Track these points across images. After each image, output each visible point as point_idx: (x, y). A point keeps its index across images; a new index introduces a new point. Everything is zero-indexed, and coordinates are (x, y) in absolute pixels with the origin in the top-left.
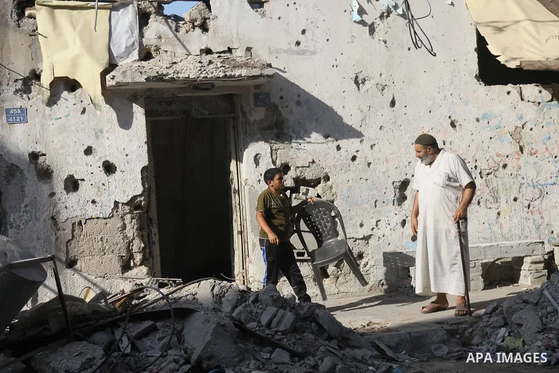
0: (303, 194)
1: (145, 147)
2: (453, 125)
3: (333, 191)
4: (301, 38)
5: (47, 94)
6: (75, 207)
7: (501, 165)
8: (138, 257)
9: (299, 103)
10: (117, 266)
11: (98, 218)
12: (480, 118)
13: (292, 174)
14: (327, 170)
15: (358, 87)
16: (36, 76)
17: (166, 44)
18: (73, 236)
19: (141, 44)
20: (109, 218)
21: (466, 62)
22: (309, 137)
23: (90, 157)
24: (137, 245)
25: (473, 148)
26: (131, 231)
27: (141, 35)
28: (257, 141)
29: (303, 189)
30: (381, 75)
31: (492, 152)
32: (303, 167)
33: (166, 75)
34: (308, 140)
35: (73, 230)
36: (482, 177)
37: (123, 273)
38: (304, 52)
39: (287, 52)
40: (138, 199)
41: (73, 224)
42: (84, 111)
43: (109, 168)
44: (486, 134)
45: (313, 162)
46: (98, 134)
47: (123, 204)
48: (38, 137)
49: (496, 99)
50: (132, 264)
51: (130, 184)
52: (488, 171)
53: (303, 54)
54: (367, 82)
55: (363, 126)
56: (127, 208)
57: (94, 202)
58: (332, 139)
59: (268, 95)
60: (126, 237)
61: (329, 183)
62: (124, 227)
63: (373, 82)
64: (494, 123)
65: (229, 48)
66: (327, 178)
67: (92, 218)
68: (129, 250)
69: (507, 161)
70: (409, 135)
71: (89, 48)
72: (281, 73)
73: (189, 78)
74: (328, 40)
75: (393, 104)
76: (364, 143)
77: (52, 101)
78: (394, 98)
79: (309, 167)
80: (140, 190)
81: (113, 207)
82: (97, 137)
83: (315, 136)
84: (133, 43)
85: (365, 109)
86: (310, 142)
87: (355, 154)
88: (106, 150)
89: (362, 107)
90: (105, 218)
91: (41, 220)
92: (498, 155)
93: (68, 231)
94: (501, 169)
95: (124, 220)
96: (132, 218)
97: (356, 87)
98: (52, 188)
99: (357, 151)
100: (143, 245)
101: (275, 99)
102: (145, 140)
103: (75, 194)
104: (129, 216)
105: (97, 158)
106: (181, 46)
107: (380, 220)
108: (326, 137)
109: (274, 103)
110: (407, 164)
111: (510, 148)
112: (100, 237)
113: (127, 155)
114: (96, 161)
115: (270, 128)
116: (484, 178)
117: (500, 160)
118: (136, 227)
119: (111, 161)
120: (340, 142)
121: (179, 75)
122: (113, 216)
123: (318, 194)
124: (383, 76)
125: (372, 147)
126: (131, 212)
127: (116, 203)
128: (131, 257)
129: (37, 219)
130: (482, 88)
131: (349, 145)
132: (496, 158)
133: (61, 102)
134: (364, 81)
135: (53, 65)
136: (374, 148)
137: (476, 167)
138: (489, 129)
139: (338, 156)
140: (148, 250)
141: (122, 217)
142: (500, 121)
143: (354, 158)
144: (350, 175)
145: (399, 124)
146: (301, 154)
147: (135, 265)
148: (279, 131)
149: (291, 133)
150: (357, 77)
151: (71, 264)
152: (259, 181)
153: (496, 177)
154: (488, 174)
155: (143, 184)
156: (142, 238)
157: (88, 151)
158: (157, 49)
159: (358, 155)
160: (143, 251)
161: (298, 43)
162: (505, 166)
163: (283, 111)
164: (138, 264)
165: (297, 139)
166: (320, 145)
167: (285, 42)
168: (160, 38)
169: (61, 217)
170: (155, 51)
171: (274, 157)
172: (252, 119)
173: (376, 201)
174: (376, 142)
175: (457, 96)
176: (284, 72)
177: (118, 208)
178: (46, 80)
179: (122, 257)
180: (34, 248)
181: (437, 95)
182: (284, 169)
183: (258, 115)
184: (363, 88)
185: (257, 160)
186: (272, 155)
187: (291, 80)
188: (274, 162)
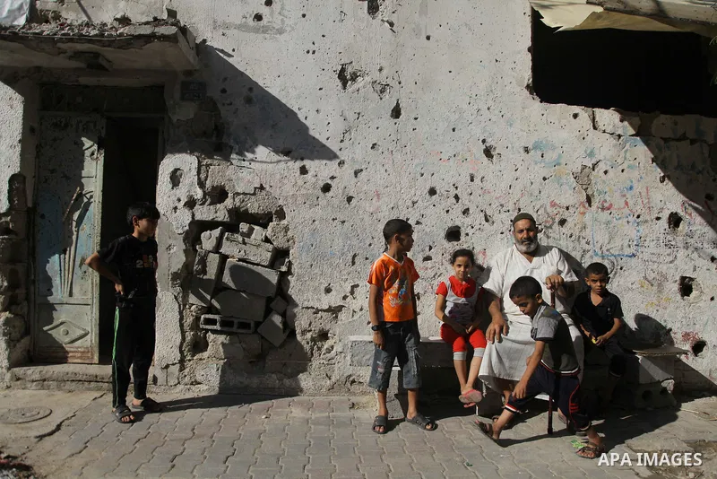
0: (243, 234)
1: (18, 148)
2: (488, 153)
3: (290, 234)
4: (264, 10)
7: (557, 220)
12: (530, 147)
13: (229, 202)
14: (281, 202)
15: (344, 86)
21: (514, 66)
22: (253, 152)
25: (516, 193)
28: (180, 151)
29: (244, 227)
30: (380, 70)
31: (545, 200)
32: (244, 194)
38: (265, 30)
39: (239, 27)
40: (3, 219)
44: (538, 171)
45: (262, 188)
49: (557, 122)
53: (263, 32)
54: (360, 79)
55: (346, 141)
59: (203, 86)
61: (284, 222)
63: (368, 79)
64: (551, 156)
65: (155, 18)
66: (281, 214)
69: (566, 215)
70: (416, 161)
74: (304, 16)
75: (396, 113)
76: (345, 166)
78: (398, 105)
79: (254, 194)
80: (5, 206)
84: (22, 6)
85: (351, 116)
87: (329, 182)
89: (346, 113)
92: (553, 205)
94: (556, 226)
97: (340, 84)
99: (333, 178)
100: (6, 284)
101: (213, 93)
102: (20, 137)
107: (357, 286)
108: (285, 152)
109: (211, 98)
110: (410, 204)
111: (569, 195)
115: (205, 134)
117: (555, 212)
120: (307, 163)
123: (266, 237)
124: (385, 72)
125: (356, 173)
130: (536, 105)
131: (320, 169)
132: (549, 209)
134: (354, 77)
136: (362, 176)
138: (543, 165)
139: (300, 182)
142: (560, 156)
143: (326, 188)
144: (318, 212)
145: (403, 143)
146: (244, 174)
149: (232, 143)
150: (343, 70)
152: (176, 208)
153: (548, 237)
156: (10, 275)
159: (334, 184)
161: (259, 18)
162: (562, 222)
163: (223, 111)
165: (238, 152)
167: (237, 14)
168: (61, 1)
170: (54, 18)
171: (203, 176)
172: (175, 119)
173: (354, 256)
174: (363, 167)
175: (497, 112)
176: (232, 56)
181: (465, 106)
182: (219, 195)
183: (184, 112)
184: (351, 87)
185: (175, 178)
186: (199, 173)
187: (241, 68)
188: (201, 184)
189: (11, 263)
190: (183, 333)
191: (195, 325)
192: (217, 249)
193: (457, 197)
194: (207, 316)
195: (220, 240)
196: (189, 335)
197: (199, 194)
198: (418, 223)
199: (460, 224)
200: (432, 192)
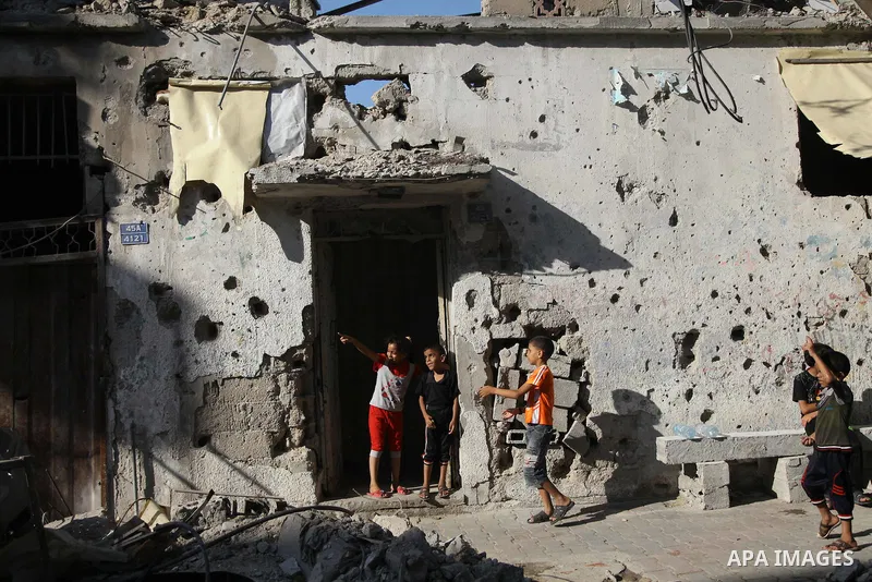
1: (309, 280)
2: (764, 252)
3: (584, 345)
4: (540, 128)
5: (175, 203)
6: (209, 361)
7: (838, 312)
8: (297, 435)
9: (534, 219)
10: (264, 445)
11: (241, 378)
12: (805, 242)
13: (522, 319)
14: (574, 316)
15: (622, 198)
16: (163, 180)
17: (343, 134)
18: (205, 403)
19: (309, 136)
20: (255, 377)
21: (783, 163)
22: (551, 267)
23: (233, 292)
24: (295, 416)
25: (794, 286)
26: (285, 398)
27: (310, 124)
28: (472, 271)
30: (655, 180)
31: (824, 293)
32: (538, 310)
33: (329, 173)
34: (548, 270)
35: (205, 394)
36: (808, 329)
37: (273, 457)
38: (542, 147)
39: (516, 146)
40: (298, 352)
41: (206, 385)
42: (226, 229)
43: (258, 308)
44: (815, 266)
45: (554, 303)
46: (246, 258)
47: (276, 358)
48: (163, 263)
49: (829, 216)
50: (288, 443)
51: (285, 331)
52: (817, 321)
53: (541, 149)
54: (636, 190)
55: (629, 252)
56: (282, 364)
57: (235, 355)
58: (584, 270)
59: (488, 206)
60: (279, 405)
61: (577, 334)
62: (277, 391)
63: (644, 189)
64: (826, 249)
65: (433, 141)
66: (574, 327)
67: (231, 378)
68: (283, 423)
69: (846, 306)
70: (696, 267)
71: (234, 140)
72: (508, 176)
73: (362, 177)
74: (578, 130)
75: (674, 221)
76: (630, 276)
77: (185, 214)
78: (675, 212)
79: (547, 309)
80: (299, 339)
81: (261, 362)
82: (243, 264)
83: (559, 266)
84: (298, 135)
85: (632, 227)
86: (551, 274)
87: (617, 292)
88: (256, 282)
89: (627, 225)
90: (250, 378)
91: (162, 378)
92: (833, 297)
93: (199, 395)
94: (837, 318)
95: (277, 381)
96: (289, 379)
97: (619, 196)
98: (178, 333)
99: (620, 288)
100: (303, 418)
101: (499, 213)
102: (310, 268)
103: (209, 343)
104: (284, 376)
105: (242, 293)
106: (366, 138)
107: (653, 390)
108: (574, 267)
109: (497, 219)
110: (695, 308)
111: (849, 286)
112: (242, 404)
113: (283, 290)
114: (241, 299)
115: (491, 253)
116: (811, 332)
117: (836, 304)
118: (293, 391)
119: (261, 298)
120: (595, 275)
121: (349, 174)
122: (261, 376)
123: (561, 350)
124: (660, 181)
125: (642, 282)
126: (287, 370)
127: (266, 358)
128: (287, 433)
129: (156, 377)
130: (808, 201)
131: (608, 279)
132: (829, 302)
133: (197, 216)
134: (631, 188)
135: (186, 165)
136: (646, 284)
137: (799, 314)
138: (818, 259)
139: (590, 295)
140: (313, 424)
141: (274, 377)
142: (835, 249)
143: (615, 299)
144: (609, 323)
145: (683, 250)
146: (536, 291)
147: (293, 446)
148: (505, 257)
149: (522, 261)
150: (620, 182)
151: (203, 441)
152: (474, 329)
153: (830, 329)
154: (818, 324)
155: (304, 331)
156: (303, 408)
157: (231, 284)
158: (333, 143)
159: (621, 294)
160: (304, 426)
161: (534, 135)
162: (843, 313)
163: (511, 231)
164: (297, 443)
165: (530, 269)
166: (565, 278)
167: (512, 133)
168: (336, 127)
169: (189, 374)
170: (329, 145)
171: (496, 296)
172: (464, 241)
173: (648, 362)
174: (648, 276)
175: (771, 212)
176: (514, 174)
177: (270, 364)
178: (176, 186)
179: (273, 433)
180: (151, 416)
181: (739, 208)
182: (512, 312)
183: (474, 234)
184: (630, 199)
185: (470, 299)
186: (492, 293)
187: (524, 185)
188: (496, 303)
189: (301, 396)
190: (490, 450)
191: (501, 442)
192: (516, 366)
193: (738, 298)
194: (514, 431)
195: (519, 356)
196: (496, 452)
197: (494, 313)
198: (704, 325)
199: (743, 323)
200: (714, 294)
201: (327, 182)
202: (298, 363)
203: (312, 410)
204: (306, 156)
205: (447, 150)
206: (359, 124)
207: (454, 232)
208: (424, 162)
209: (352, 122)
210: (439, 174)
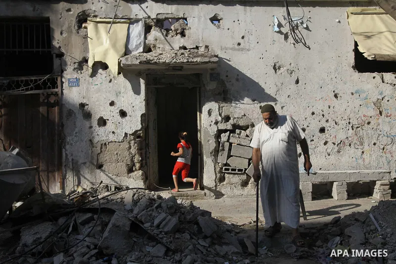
0: (238, 134)
1: (144, 103)
2: (336, 96)
4: (241, 41)
5: (90, 71)
6: (103, 135)
7: (366, 122)
8: (138, 165)
9: (237, 80)
10: (125, 169)
11: (115, 142)
12: (354, 92)
13: (231, 121)
14: (253, 121)
15: (276, 72)
16: (85, 60)
17: (159, 43)
18: (101, 151)
19: (145, 43)
20: (122, 142)
21: (346, 58)
22: (243, 100)
23: (113, 107)
24: (137, 158)
25: (348, 111)
26: (134, 150)
27: (145, 38)
28: (211, 101)
29: (238, 131)
30: (290, 64)
31: (361, 114)
32: (238, 118)
33: (152, 60)
34: (242, 102)
35: (101, 148)
36: (353, 129)
37: (128, 174)
38: (242, 50)
39: (232, 49)
40: (139, 132)
41: (102, 145)
42: (110, 81)
43: (123, 114)
44: (358, 102)
45: (245, 115)
46: (118, 94)
47: (130, 134)
48: (85, 94)
49: (365, 81)
50: (134, 169)
51: (134, 124)
52: (357, 126)
53: (242, 51)
54: (282, 68)
55: (277, 95)
56: (132, 137)
57: (113, 133)
58: (257, 102)
59: (218, 74)
60: (130, 153)
62: (130, 148)
63: (285, 68)
64: (363, 95)
65: (196, 46)
66: (253, 125)
67: (112, 142)
68: (132, 161)
69: (370, 120)
70: (306, 102)
71: (114, 45)
72: (227, 62)
73: (165, 62)
74: (258, 43)
75: (297, 82)
76: (278, 105)
77: (93, 74)
78: (298, 78)
79: (242, 118)
80: (139, 127)
81: (124, 136)
82: (117, 95)
83: (246, 100)
84: (140, 43)
85: (279, 85)
86: (244, 103)
88: (122, 104)
89: (277, 83)
90: (119, 142)
91: (84, 141)
92: (364, 116)
93: (99, 148)
94: (366, 125)
95: (130, 144)
96: (135, 143)
97: (274, 71)
98: (91, 123)
100: (140, 159)
101: (223, 77)
102: (144, 98)
103: (103, 127)
104: (133, 142)
105: (116, 108)
106: (168, 44)
108: (254, 101)
109: (222, 80)
110: (304, 119)
111: (372, 112)
112: (116, 152)
113: (133, 107)
114: (115, 110)
115: (219, 94)
116: (354, 130)
117: (366, 119)
118: (136, 148)
119: (124, 110)
121: (160, 61)
122: (124, 141)
123: (247, 135)
124: (292, 65)
125: (282, 108)
126: (134, 139)
127: (126, 134)
128: (134, 165)
129: (82, 141)
130: (357, 75)
132: (363, 118)
133: (98, 75)
134: (279, 68)
135: (95, 54)
136: (284, 108)
137: (349, 123)
138: (359, 100)
140: (144, 162)
141: (129, 142)
142: (367, 96)
145: (301, 94)
146: (237, 110)
147: (136, 170)
148: (225, 96)
149: (232, 97)
150: (275, 65)
151: (100, 167)
152: (211, 125)
153: (363, 130)
154: (358, 127)
155: (141, 124)
156: (141, 155)
157: (112, 104)
158: (155, 46)
160: (141, 162)
161: (239, 44)
162: (369, 123)
163: (227, 85)
164: (138, 169)
165: (235, 101)
166: (250, 105)
167: (230, 43)
168: (156, 40)
169: (95, 140)
170: (153, 47)
171: (221, 112)
172: (208, 88)
174: (285, 105)
175: (340, 79)
176: (229, 61)
177: (127, 137)
178: (90, 63)
179: (128, 164)
180: (80, 156)
181: (326, 77)
182: (227, 119)
183: (212, 86)
184: (279, 72)
185: (210, 113)
186: (219, 110)
187: (234, 66)
188: (220, 115)
189: (140, 149)
190: (216, 174)
191: (221, 172)
192: (228, 141)
193: (323, 115)
194: (226, 167)
195: (229, 136)
196: (218, 175)
197: (220, 119)
198: (308, 126)
199: (325, 126)
200: (313, 113)
201: (151, 64)
202: (139, 137)
203: (144, 155)
204: (143, 52)
205: (202, 50)
206: (166, 39)
207: (204, 85)
208: (191, 56)
209: (163, 38)
210: (197, 61)
